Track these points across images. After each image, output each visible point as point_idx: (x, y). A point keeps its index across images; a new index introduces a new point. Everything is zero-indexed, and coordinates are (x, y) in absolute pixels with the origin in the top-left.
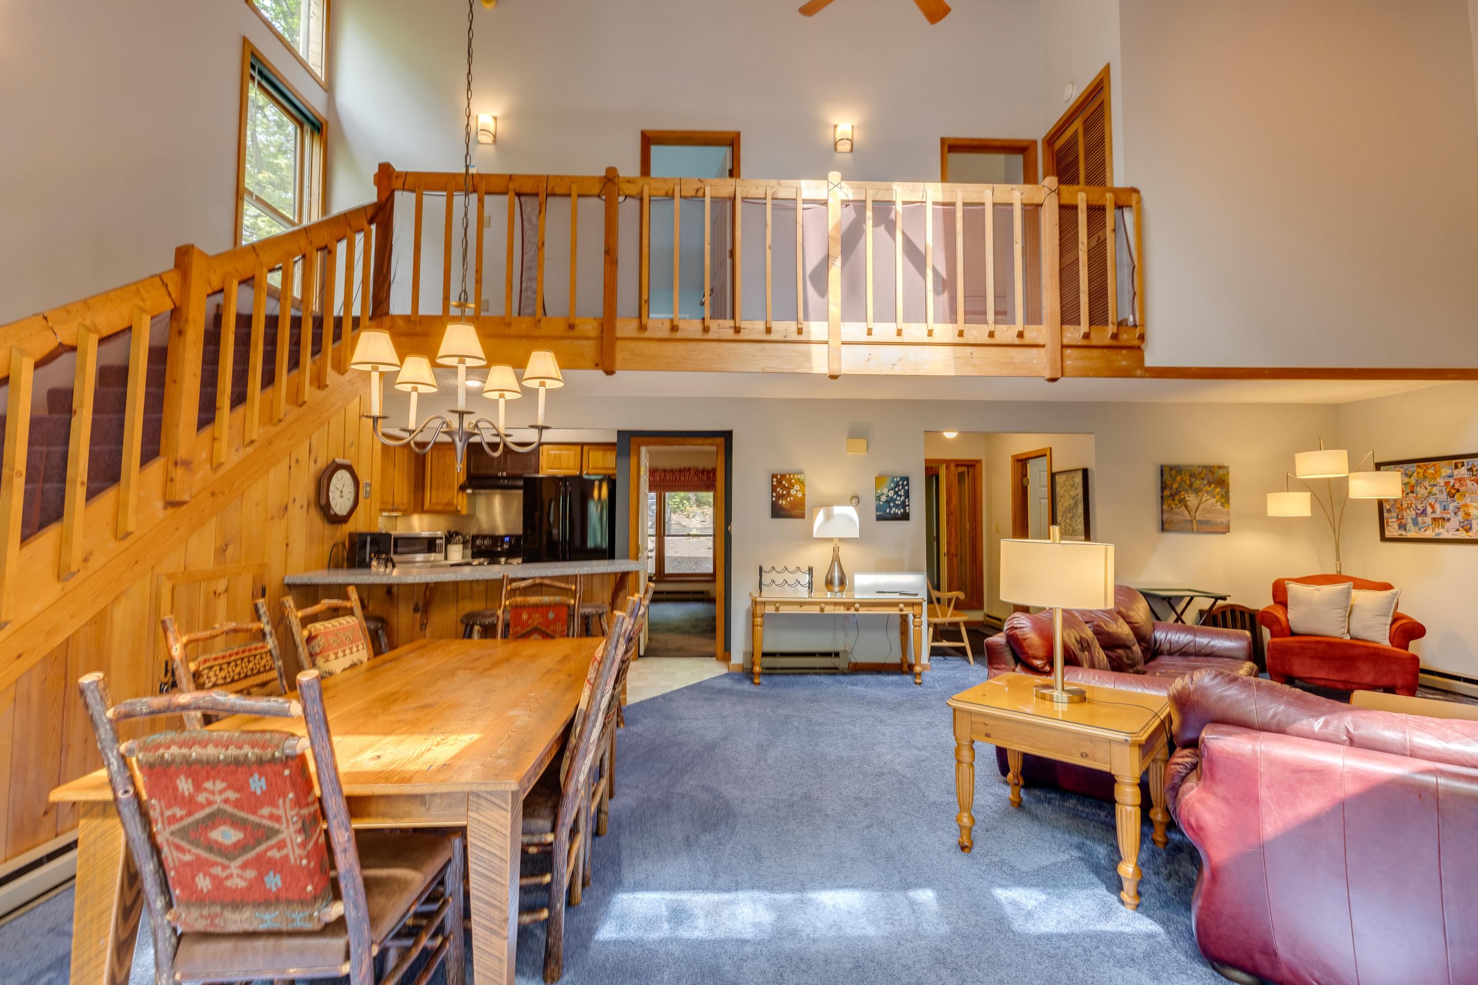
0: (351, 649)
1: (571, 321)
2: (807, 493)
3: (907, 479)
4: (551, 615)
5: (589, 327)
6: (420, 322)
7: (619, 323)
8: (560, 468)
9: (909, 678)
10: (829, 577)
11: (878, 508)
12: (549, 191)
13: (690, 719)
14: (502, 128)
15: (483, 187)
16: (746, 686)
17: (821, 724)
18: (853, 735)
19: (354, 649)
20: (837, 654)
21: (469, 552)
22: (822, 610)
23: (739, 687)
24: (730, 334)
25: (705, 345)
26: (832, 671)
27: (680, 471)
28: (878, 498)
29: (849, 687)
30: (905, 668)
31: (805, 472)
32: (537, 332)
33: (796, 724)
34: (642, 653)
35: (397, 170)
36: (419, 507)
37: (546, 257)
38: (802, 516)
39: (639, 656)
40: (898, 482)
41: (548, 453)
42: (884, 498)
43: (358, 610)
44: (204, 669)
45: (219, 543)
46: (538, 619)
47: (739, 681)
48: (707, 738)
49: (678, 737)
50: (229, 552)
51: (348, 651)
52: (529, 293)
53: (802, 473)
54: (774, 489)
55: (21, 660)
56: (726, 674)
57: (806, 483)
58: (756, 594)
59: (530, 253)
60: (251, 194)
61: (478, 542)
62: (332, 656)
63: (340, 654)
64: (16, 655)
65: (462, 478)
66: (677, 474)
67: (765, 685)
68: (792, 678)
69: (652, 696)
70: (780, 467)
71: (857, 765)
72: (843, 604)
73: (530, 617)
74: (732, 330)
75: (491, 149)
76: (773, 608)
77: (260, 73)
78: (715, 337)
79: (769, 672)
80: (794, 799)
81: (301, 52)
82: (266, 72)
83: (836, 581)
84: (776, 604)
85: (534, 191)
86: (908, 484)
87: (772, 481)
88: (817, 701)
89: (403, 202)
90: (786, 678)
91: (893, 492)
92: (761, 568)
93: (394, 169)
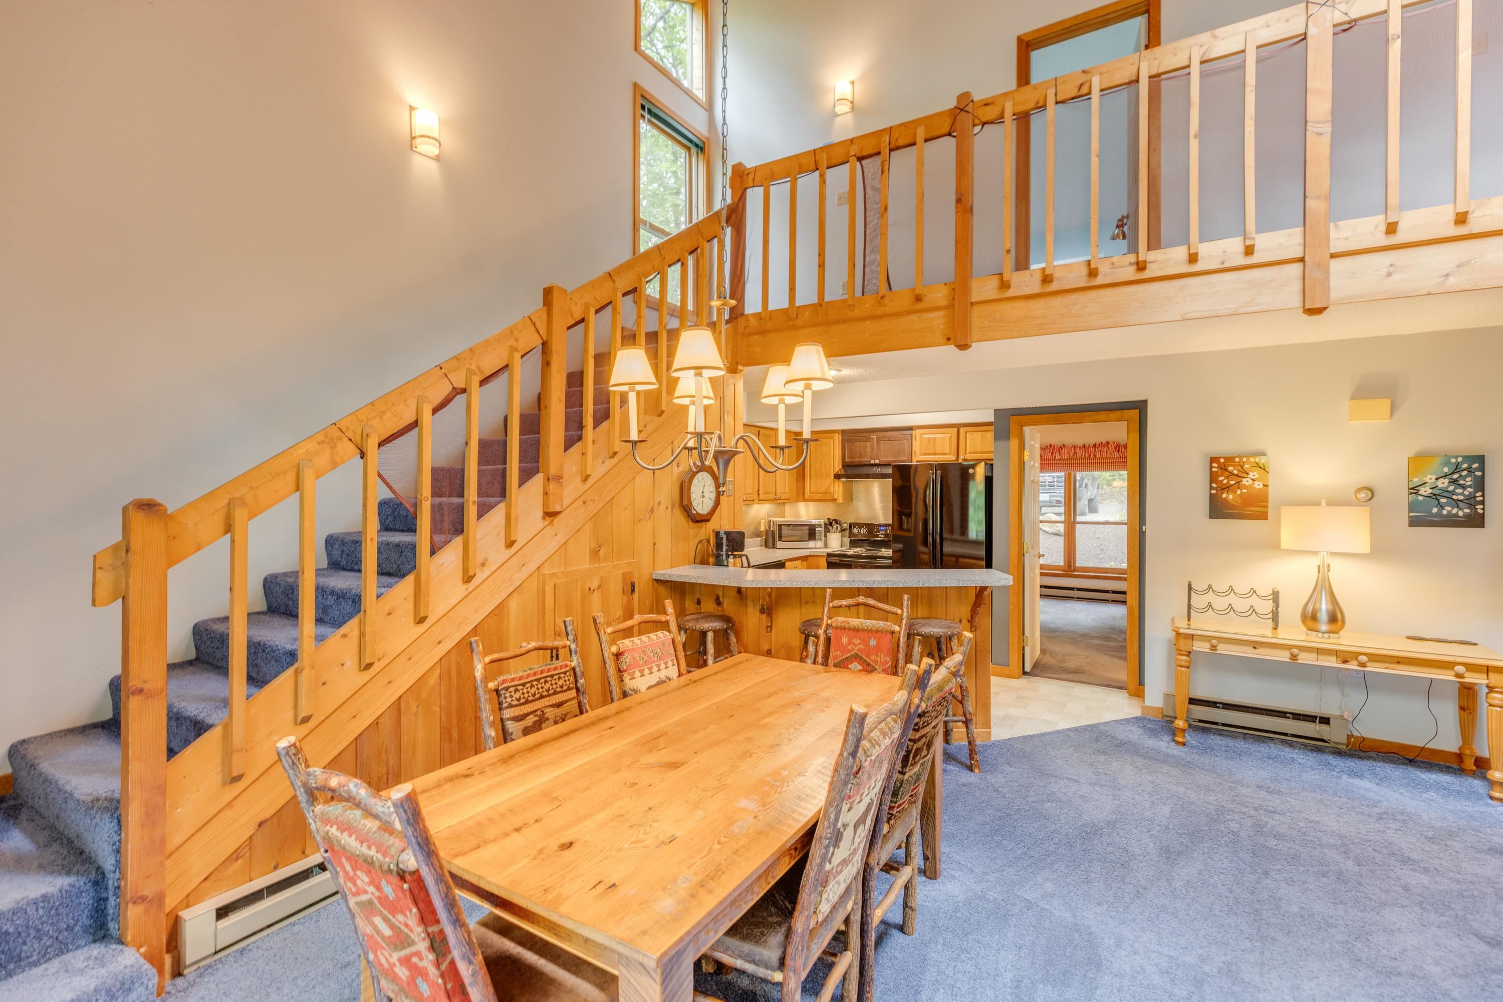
0: (658, 666)
1: (917, 292)
2: (1271, 483)
3: (1481, 459)
4: (873, 643)
5: (939, 295)
6: (770, 319)
7: (975, 285)
8: (935, 454)
9: (1477, 784)
10: (1310, 608)
11: (1412, 507)
12: (892, 146)
13: (1069, 779)
14: (860, 93)
15: (824, 162)
16: (1163, 744)
17: (1280, 837)
18: (1340, 872)
19: (663, 666)
20: (1325, 721)
21: (847, 540)
22: (1294, 657)
23: (1151, 743)
24: (1130, 273)
25: (1092, 294)
26: (1317, 745)
27: (1094, 446)
28: (1414, 490)
29: (1345, 777)
30: (1469, 764)
31: (1269, 453)
32: (882, 311)
33: (1233, 826)
34: (1027, 669)
35: (748, 166)
36: (801, 495)
37: (890, 222)
38: (1264, 516)
39: (1024, 673)
40: (1458, 465)
41: (921, 437)
42: (1425, 491)
43: (673, 626)
44: (501, 689)
45: (593, 545)
46: (857, 645)
47: (1154, 733)
48: (1086, 817)
49: (1047, 805)
50: (602, 552)
51: (655, 669)
52: (873, 267)
53: (1263, 454)
54: (1213, 477)
55: (440, 646)
56: (1136, 718)
57: (1270, 469)
58: (1182, 624)
59: (873, 219)
60: (645, 223)
61: (855, 531)
62: (638, 674)
63: (647, 671)
64: (437, 641)
65: (837, 467)
66: (1092, 449)
67: (1193, 747)
68: (1242, 745)
69: (1026, 734)
70: (1223, 447)
71: (1339, 938)
72: (1336, 653)
73: (850, 643)
74: (1134, 268)
75: (849, 118)
76: (1208, 645)
77: (650, 112)
78: (1108, 280)
79: (1205, 727)
80: (1207, 969)
81: (686, 83)
82: (654, 110)
83: (1323, 616)
84: (1214, 641)
85: (875, 151)
86: (1482, 469)
87: (1211, 467)
88: (1280, 793)
89: (755, 196)
90: (1231, 742)
91: (1446, 481)
92: (1190, 587)
93: (746, 167)
